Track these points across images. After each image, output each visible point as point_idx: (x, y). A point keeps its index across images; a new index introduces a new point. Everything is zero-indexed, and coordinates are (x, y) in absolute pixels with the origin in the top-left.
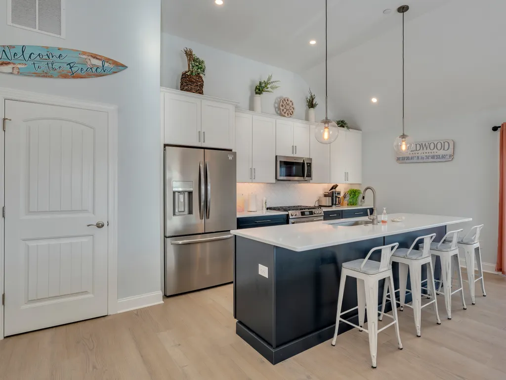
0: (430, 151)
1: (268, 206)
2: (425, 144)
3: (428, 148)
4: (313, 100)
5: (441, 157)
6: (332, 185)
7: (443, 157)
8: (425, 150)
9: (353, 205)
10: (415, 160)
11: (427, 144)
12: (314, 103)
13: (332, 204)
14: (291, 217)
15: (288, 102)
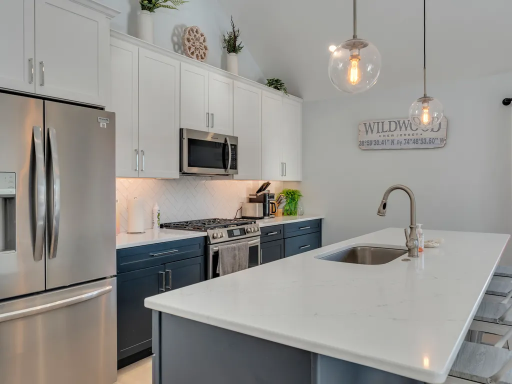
0: (411, 132)
1: (163, 222)
2: (404, 123)
3: (409, 128)
4: (236, 37)
5: (427, 141)
6: (261, 183)
7: (431, 141)
8: (403, 131)
9: (291, 214)
10: (388, 146)
11: (407, 122)
12: (237, 44)
13: (265, 215)
14: (212, 241)
15: (198, 35)
